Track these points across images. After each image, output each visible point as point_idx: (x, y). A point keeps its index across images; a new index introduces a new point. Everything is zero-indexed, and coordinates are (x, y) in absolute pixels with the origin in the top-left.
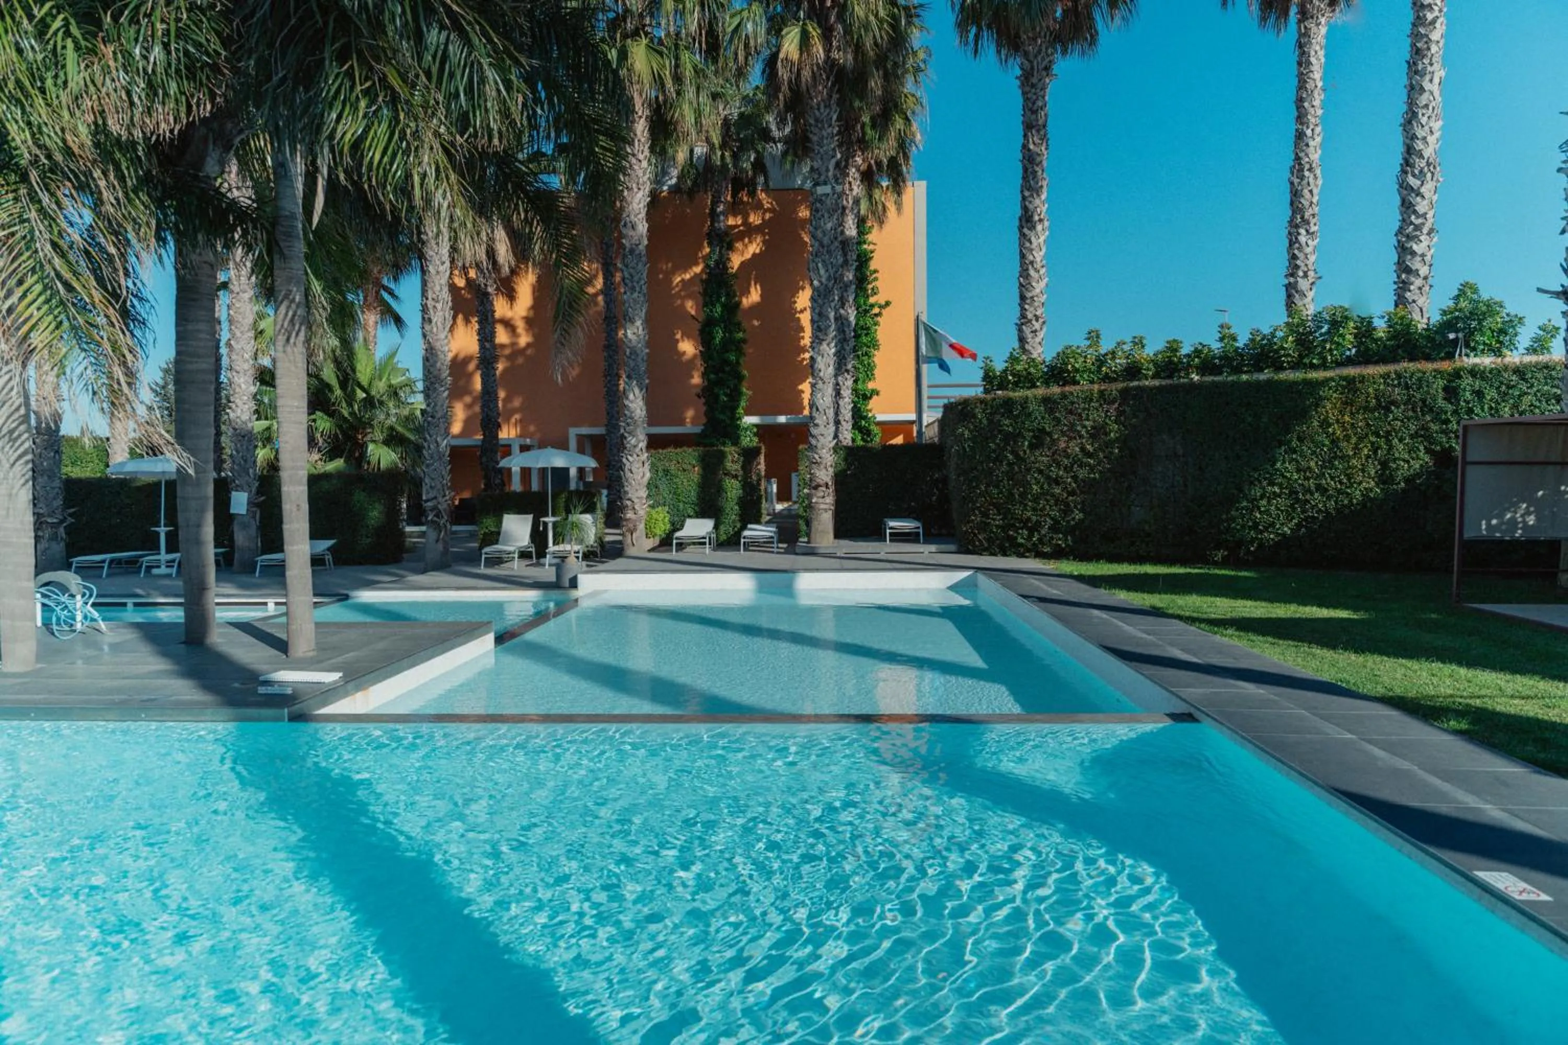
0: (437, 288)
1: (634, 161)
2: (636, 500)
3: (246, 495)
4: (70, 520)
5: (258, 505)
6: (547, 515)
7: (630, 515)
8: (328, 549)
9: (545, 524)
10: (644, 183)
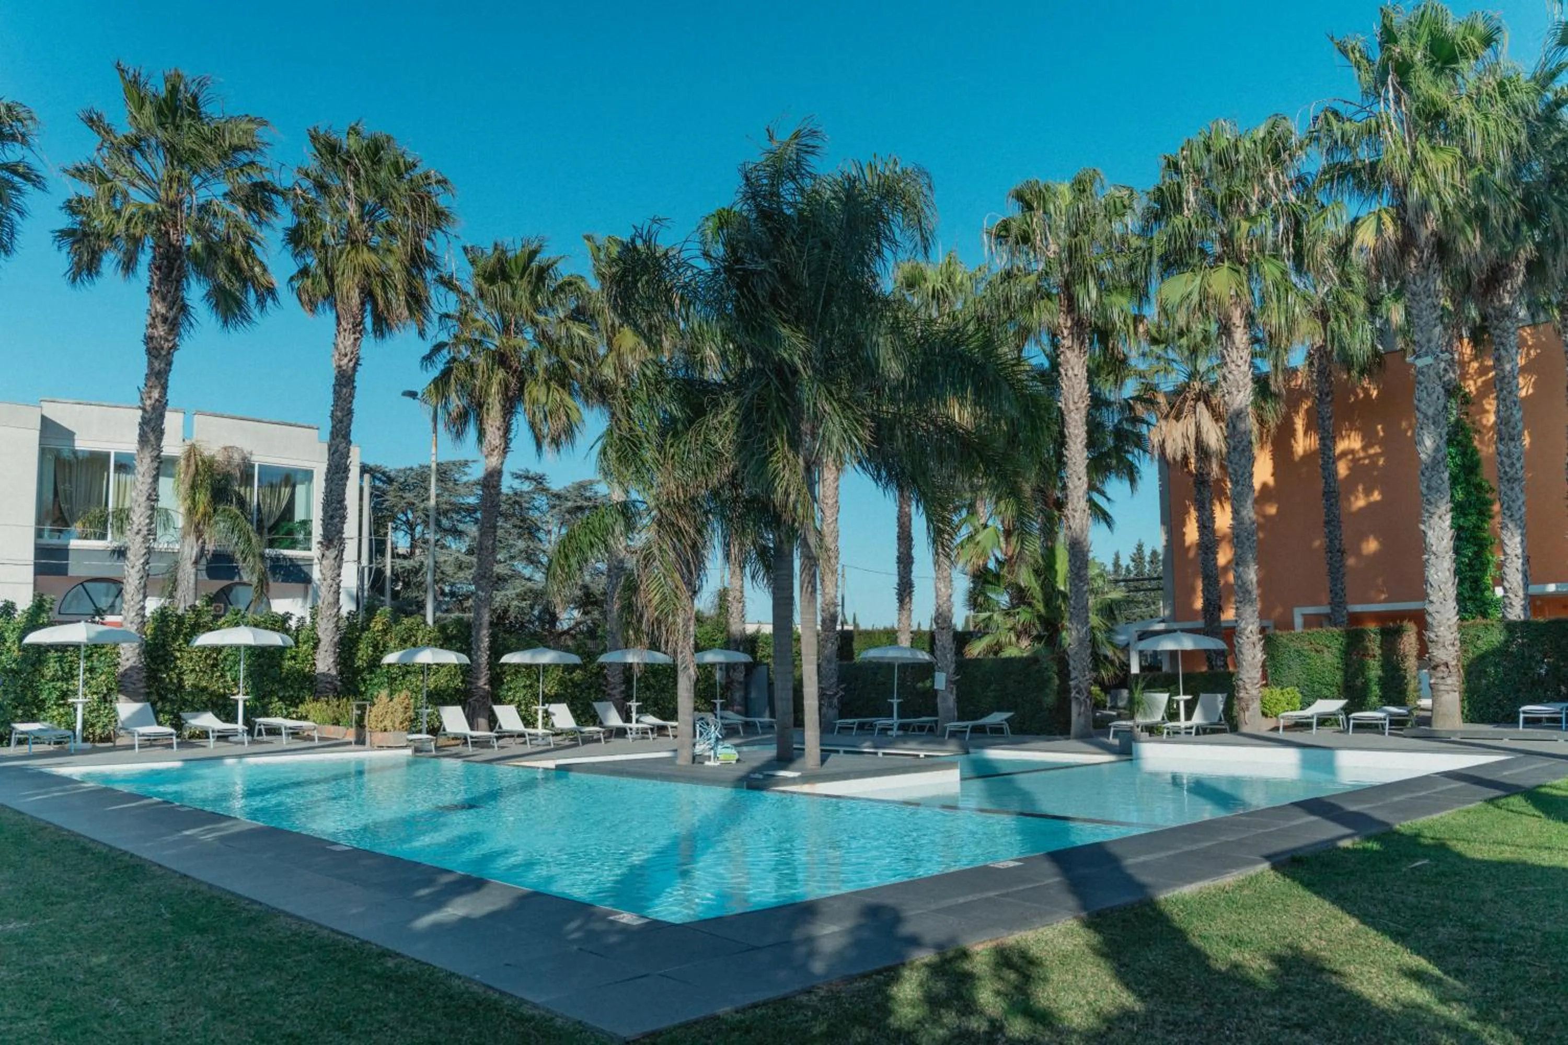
0: (1076, 500)
1: (1233, 367)
2: (1247, 681)
3: (944, 674)
4: (841, 693)
5: (955, 682)
6: (1178, 694)
7: (1242, 694)
8: (1006, 720)
9: (1178, 703)
10: (1245, 385)
